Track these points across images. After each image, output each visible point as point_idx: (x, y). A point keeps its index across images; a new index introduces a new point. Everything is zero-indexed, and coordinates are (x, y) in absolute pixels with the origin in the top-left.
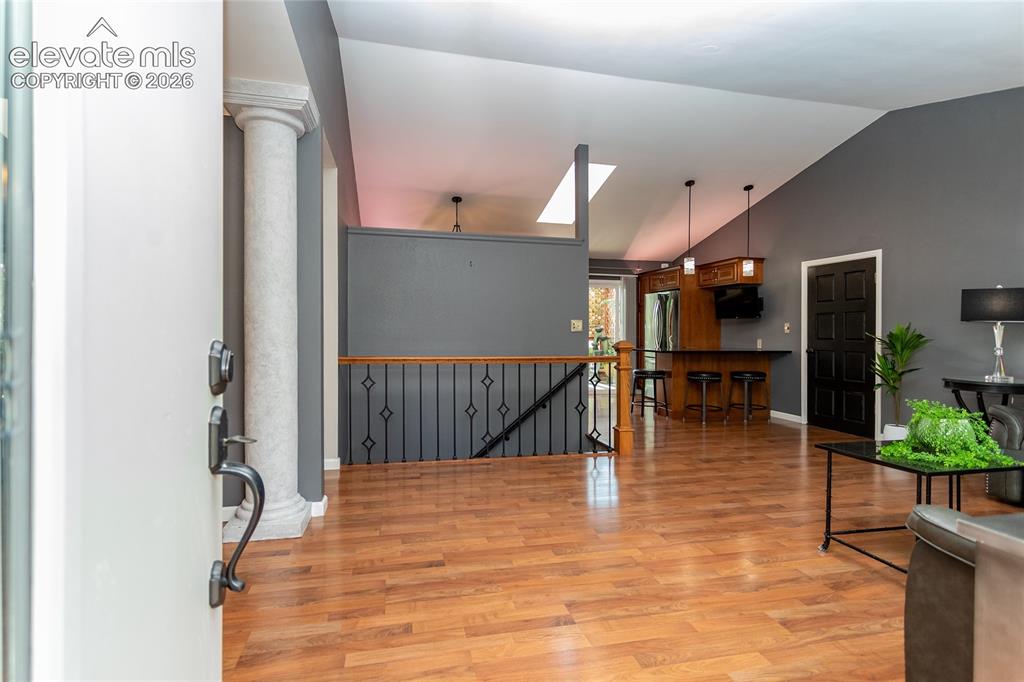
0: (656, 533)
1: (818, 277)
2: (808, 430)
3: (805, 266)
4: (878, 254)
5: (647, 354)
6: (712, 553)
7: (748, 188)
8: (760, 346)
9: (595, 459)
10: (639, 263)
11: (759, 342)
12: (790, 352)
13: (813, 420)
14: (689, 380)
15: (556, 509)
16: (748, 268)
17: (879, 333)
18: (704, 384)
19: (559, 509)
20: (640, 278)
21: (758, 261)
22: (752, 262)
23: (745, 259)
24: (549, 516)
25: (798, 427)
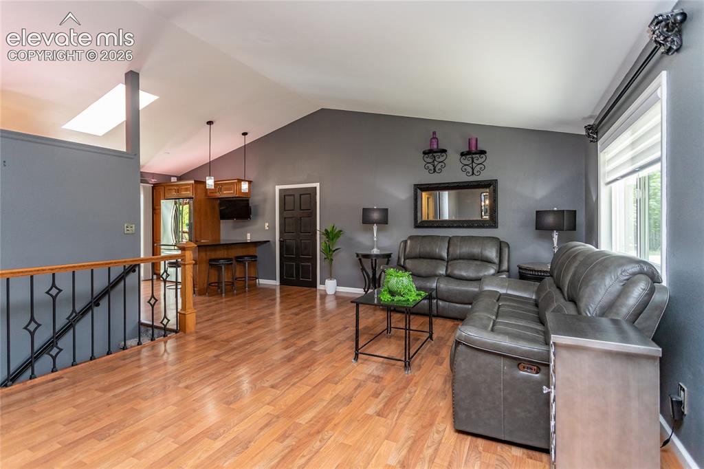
0: (267, 387)
1: (284, 195)
2: (280, 289)
3: (278, 188)
4: (317, 185)
5: (162, 247)
6: (310, 388)
7: (245, 134)
8: (249, 238)
9: (165, 342)
10: (153, 175)
11: (249, 235)
12: (269, 241)
13: (283, 282)
14: (210, 265)
15: (79, 401)
16: (245, 187)
17: (318, 228)
18: (223, 267)
19: (84, 399)
20: (155, 187)
21: (250, 182)
22: (247, 183)
23: (243, 180)
24: (75, 409)
25: (274, 287)
